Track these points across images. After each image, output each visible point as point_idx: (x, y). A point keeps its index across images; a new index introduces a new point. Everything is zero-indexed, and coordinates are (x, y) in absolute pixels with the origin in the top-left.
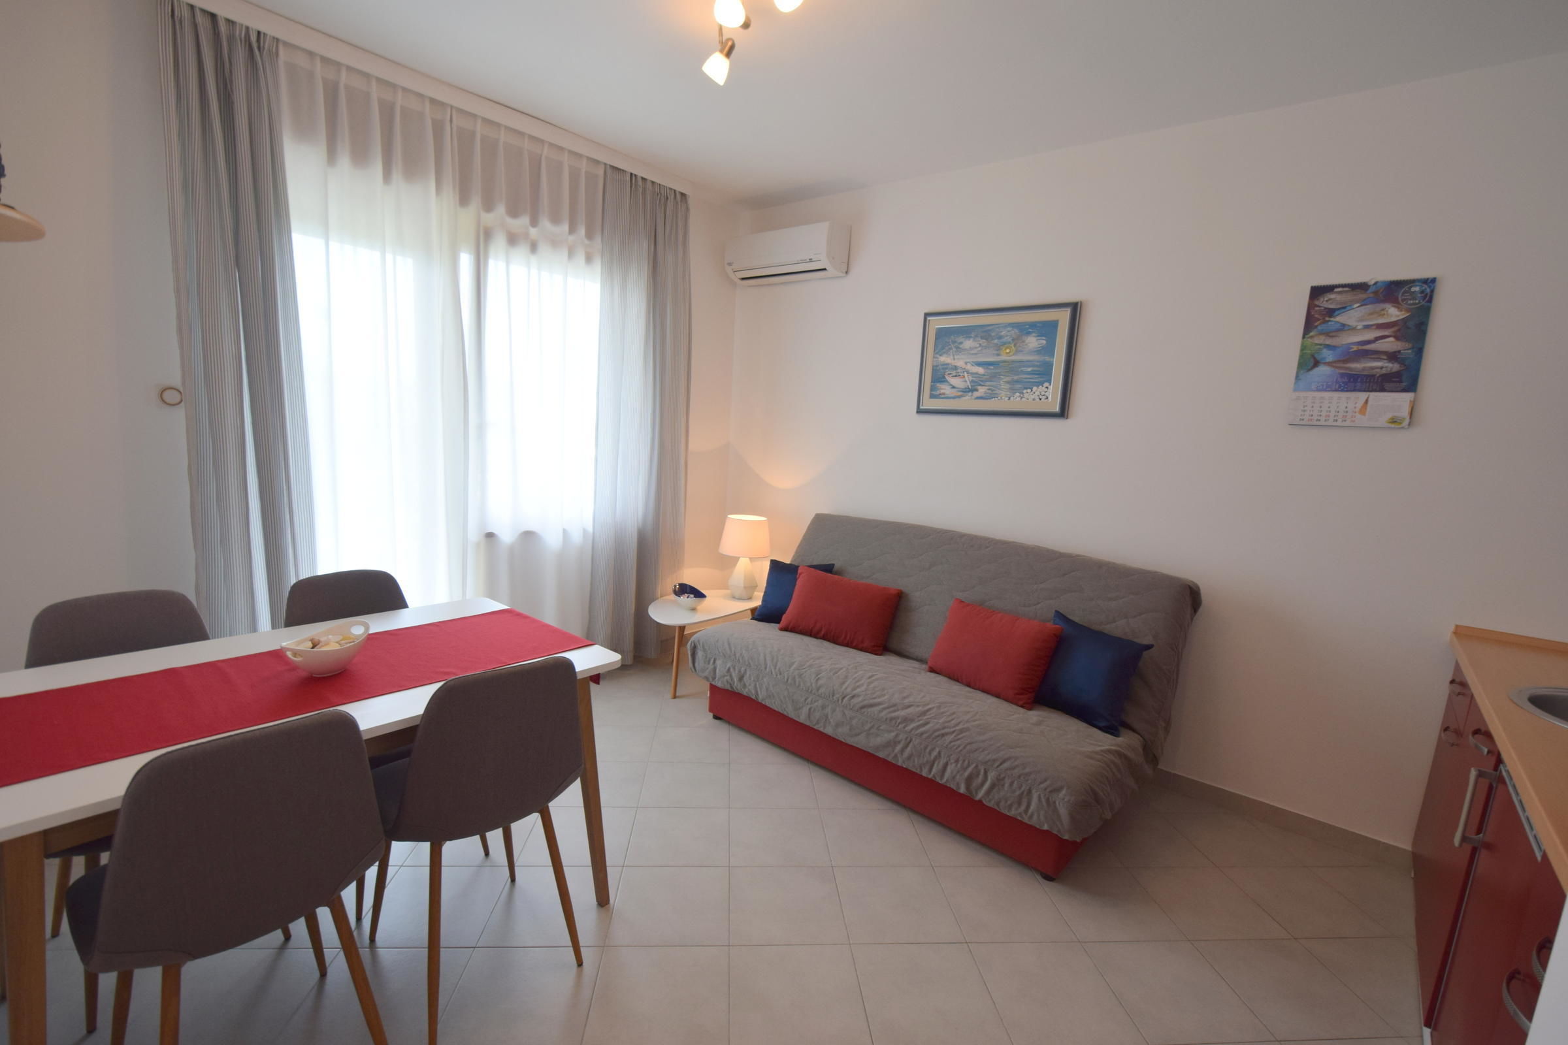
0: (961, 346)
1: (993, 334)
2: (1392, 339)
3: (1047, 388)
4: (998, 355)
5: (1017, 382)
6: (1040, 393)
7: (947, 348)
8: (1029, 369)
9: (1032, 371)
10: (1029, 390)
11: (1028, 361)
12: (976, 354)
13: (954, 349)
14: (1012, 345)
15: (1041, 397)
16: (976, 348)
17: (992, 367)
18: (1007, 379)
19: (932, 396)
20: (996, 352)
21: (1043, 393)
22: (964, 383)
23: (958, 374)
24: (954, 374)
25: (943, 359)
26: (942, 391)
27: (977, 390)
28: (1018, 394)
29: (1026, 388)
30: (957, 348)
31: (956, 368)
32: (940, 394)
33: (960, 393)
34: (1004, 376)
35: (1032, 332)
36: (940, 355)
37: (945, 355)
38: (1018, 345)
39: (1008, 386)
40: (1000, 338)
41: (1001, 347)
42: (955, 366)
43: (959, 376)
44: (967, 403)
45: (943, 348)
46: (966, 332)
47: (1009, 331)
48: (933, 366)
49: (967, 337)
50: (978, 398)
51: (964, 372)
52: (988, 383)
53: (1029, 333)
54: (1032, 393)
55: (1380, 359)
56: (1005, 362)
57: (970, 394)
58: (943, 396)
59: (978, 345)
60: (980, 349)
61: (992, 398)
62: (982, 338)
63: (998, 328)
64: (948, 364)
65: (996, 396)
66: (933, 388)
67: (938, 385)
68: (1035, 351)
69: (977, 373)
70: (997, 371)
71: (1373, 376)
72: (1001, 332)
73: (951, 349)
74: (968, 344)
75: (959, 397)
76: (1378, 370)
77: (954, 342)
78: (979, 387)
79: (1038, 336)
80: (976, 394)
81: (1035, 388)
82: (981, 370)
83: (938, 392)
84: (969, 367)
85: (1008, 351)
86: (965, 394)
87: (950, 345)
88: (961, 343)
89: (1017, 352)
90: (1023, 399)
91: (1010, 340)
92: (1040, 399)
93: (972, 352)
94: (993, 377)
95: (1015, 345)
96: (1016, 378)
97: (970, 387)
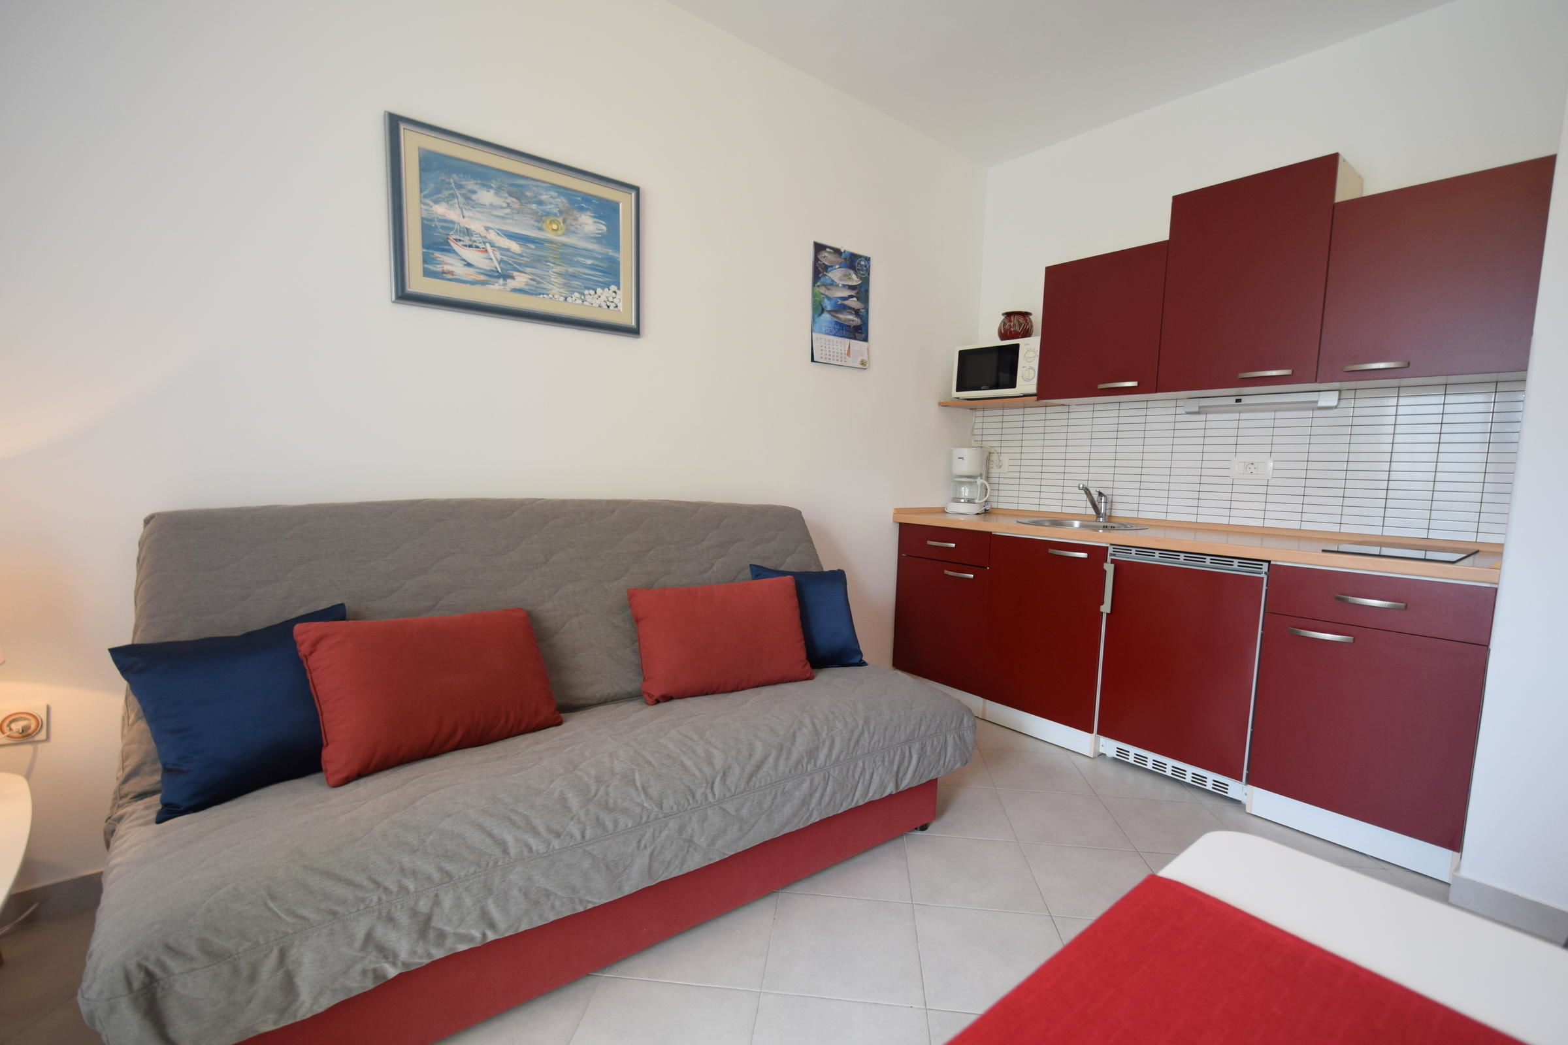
0: (474, 197)
1: (528, 194)
2: (855, 299)
3: (615, 292)
4: (540, 229)
5: (574, 276)
6: (607, 298)
7: (446, 193)
8: (589, 262)
9: (592, 264)
10: (592, 292)
11: (584, 249)
12: (503, 218)
13: (461, 199)
14: (560, 220)
15: (609, 304)
16: (502, 208)
17: (533, 246)
18: (558, 269)
19: (427, 273)
20: (536, 224)
21: (611, 299)
22: (487, 261)
23: (474, 244)
24: (468, 243)
25: (440, 210)
26: (446, 268)
27: (512, 278)
28: (577, 295)
29: (589, 289)
30: (467, 198)
31: (468, 232)
32: (444, 272)
33: (483, 278)
34: (554, 263)
35: (588, 209)
36: (436, 202)
37: (444, 204)
38: (568, 222)
39: (561, 280)
40: (540, 203)
41: (544, 218)
42: (467, 228)
43: (477, 247)
44: (494, 294)
45: (438, 191)
46: (484, 175)
47: (552, 197)
48: (423, 219)
49: (483, 185)
50: (515, 290)
51: (484, 243)
52: (528, 270)
53: (582, 209)
54: (596, 296)
55: (851, 313)
56: (551, 242)
57: (501, 281)
58: (449, 276)
59: (505, 205)
60: (508, 211)
61: (540, 294)
62: (511, 194)
63: (537, 186)
64: (452, 222)
65: (545, 291)
66: (426, 259)
67: (437, 254)
68: (595, 238)
69: (508, 250)
70: (541, 253)
71: (850, 326)
72: (541, 195)
73: (453, 196)
74: (486, 196)
75: (483, 283)
76: (851, 322)
77: (460, 187)
78: (515, 273)
79: (595, 217)
80: (511, 284)
81: (599, 290)
82: (515, 247)
83: (439, 268)
84: (492, 236)
85: (555, 227)
86: (495, 280)
87: (451, 189)
88: (474, 192)
89: (567, 232)
90: (585, 303)
91: (556, 211)
92: (608, 307)
93: (495, 213)
94: (537, 261)
95: (564, 221)
96: (571, 270)
97: (500, 271)
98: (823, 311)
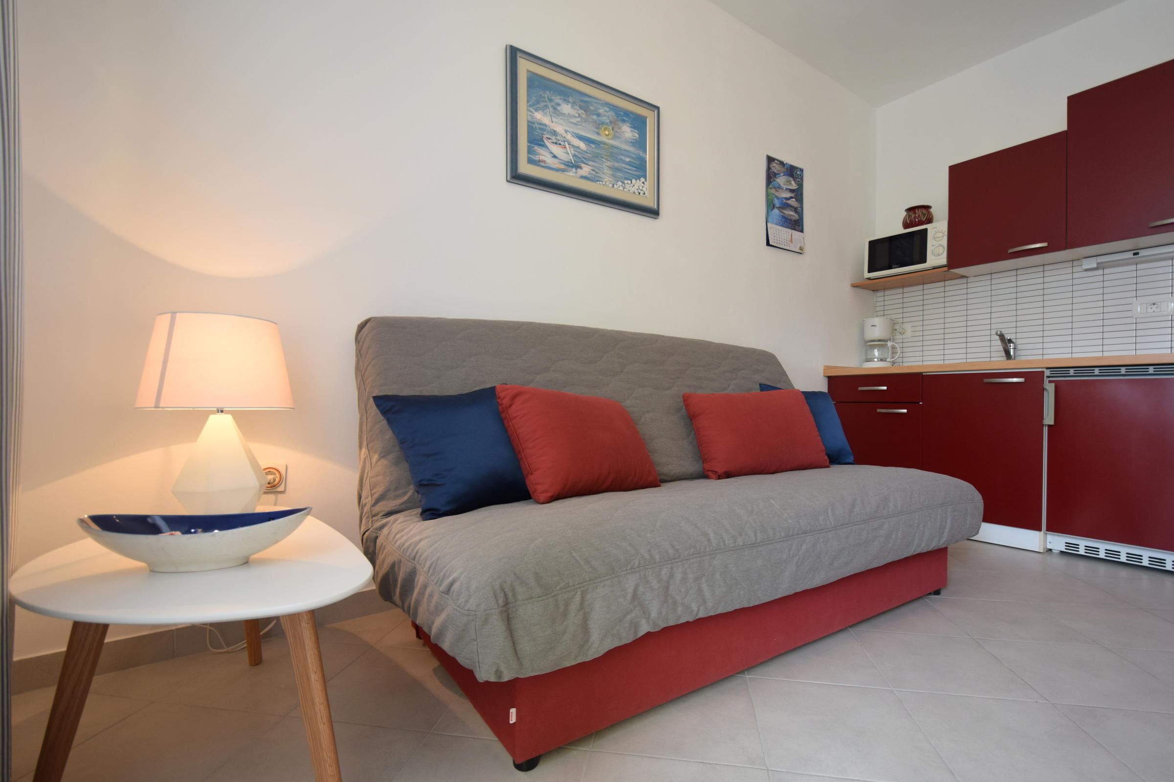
0: (559, 108)
1: (591, 108)
2: (794, 200)
3: (643, 183)
4: (598, 134)
5: (618, 169)
6: (639, 187)
7: (542, 104)
8: (628, 160)
9: (630, 162)
10: (629, 182)
11: (624, 150)
12: (575, 124)
13: (551, 109)
14: (610, 128)
15: (639, 191)
16: (575, 117)
17: (594, 146)
18: (609, 164)
19: (531, 161)
20: (595, 130)
21: (641, 188)
22: (566, 155)
23: (558, 142)
24: (555, 141)
25: (538, 116)
26: (542, 158)
27: (581, 168)
28: (620, 183)
29: (628, 179)
30: (555, 109)
31: (555, 133)
32: (539, 161)
33: (563, 167)
34: (605, 159)
35: (627, 121)
36: (536, 110)
37: (541, 112)
38: (615, 129)
39: (610, 172)
40: (599, 115)
41: (601, 126)
42: (554, 131)
43: (560, 144)
44: (569, 179)
45: (538, 102)
46: (565, 92)
47: (606, 111)
48: (528, 121)
49: (564, 100)
50: (582, 177)
51: (564, 141)
52: (591, 163)
53: (623, 121)
54: (632, 185)
56: (605, 144)
57: (574, 170)
58: (543, 164)
59: (577, 115)
60: (579, 119)
61: (597, 181)
62: (581, 107)
63: (596, 103)
64: (545, 125)
65: (601, 180)
66: (530, 151)
67: (536, 148)
68: (631, 142)
69: (578, 148)
70: (598, 151)
71: (791, 220)
72: (599, 109)
73: (546, 107)
74: (566, 108)
75: (563, 171)
76: (792, 217)
77: (551, 100)
78: (583, 165)
79: (631, 127)
80: (581, 172)
81: (634, 181)
82: (582, 145)
83: (536, 158)
84: (569, 137)
85: (607, 133)
86: (569, 169)
87: (546, 101)
88: (559, 105)
89: (615, 137)
90: (625, 190)
91: (608, 121)
92: (639, 193)
93: (572, 120)
94: (596, 157)
95: (613, 129)
96: (616, 165)
97: (573, 162)
98: (774, 207)
